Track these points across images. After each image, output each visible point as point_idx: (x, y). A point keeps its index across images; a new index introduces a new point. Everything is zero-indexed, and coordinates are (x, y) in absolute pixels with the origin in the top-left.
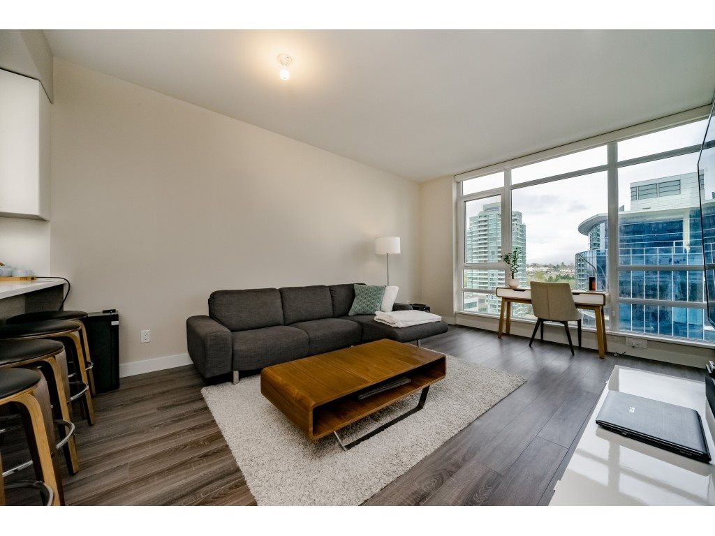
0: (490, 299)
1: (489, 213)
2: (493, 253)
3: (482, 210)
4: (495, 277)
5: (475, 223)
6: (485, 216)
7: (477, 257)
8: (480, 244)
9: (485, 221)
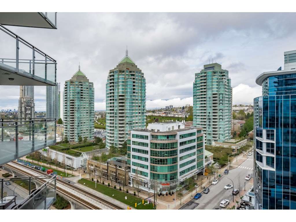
0: (208, 129)
1: (208, 71)
2: (210, 98)
3: (203, 69)
4: (211, 114)
5: (199, 78)
6: (205, 73)
7: (200, 101)
8: (202, 92)
9: (205, 76)
